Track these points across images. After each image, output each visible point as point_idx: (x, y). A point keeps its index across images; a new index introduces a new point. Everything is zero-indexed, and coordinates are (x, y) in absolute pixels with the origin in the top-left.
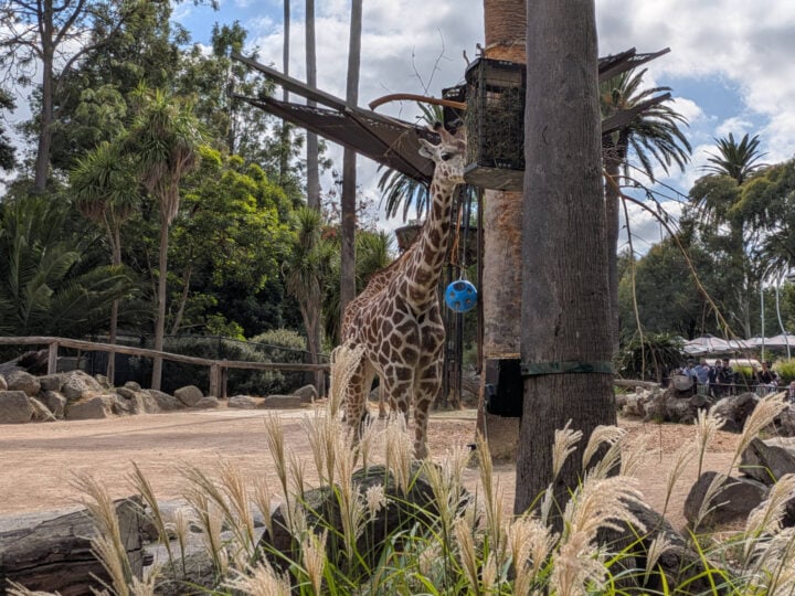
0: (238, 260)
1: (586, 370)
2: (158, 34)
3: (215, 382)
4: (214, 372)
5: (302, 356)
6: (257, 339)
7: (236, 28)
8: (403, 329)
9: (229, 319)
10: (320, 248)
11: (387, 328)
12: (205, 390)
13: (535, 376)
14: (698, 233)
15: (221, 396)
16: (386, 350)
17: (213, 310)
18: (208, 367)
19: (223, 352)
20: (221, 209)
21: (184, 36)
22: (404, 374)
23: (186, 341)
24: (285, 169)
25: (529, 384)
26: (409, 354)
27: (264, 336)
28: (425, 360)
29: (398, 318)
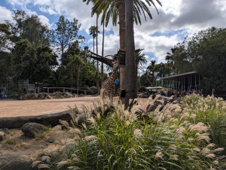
0: (88, 77)
1: (134, 91)
2: (77, 47)
3: (85, 93)
4: (85, 92)
5: (96, 90)
6: (90, 88)
7: (87, 46)
8: (110, 86)
9: (87, 85)
10: (99, 75)
11: (108, 86)
12: (84, 94)
13: (127, 92)
14: (148, 73)
15: (86, 95)
16: (107, 89)
17: (85, 84)
18: (84, 91)
19: (86, 89)
20: (86, 71)
21: (80, 48)
22: (110, 92)
23: (81, 88)
24: (94, 65)
25: (126, 93)
26: (110, 89)
27: (91, 87)
28: (113, 90)
29: (109, 85)
